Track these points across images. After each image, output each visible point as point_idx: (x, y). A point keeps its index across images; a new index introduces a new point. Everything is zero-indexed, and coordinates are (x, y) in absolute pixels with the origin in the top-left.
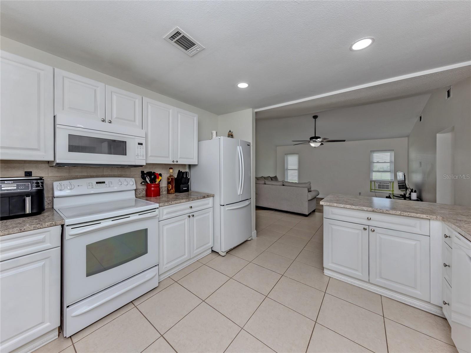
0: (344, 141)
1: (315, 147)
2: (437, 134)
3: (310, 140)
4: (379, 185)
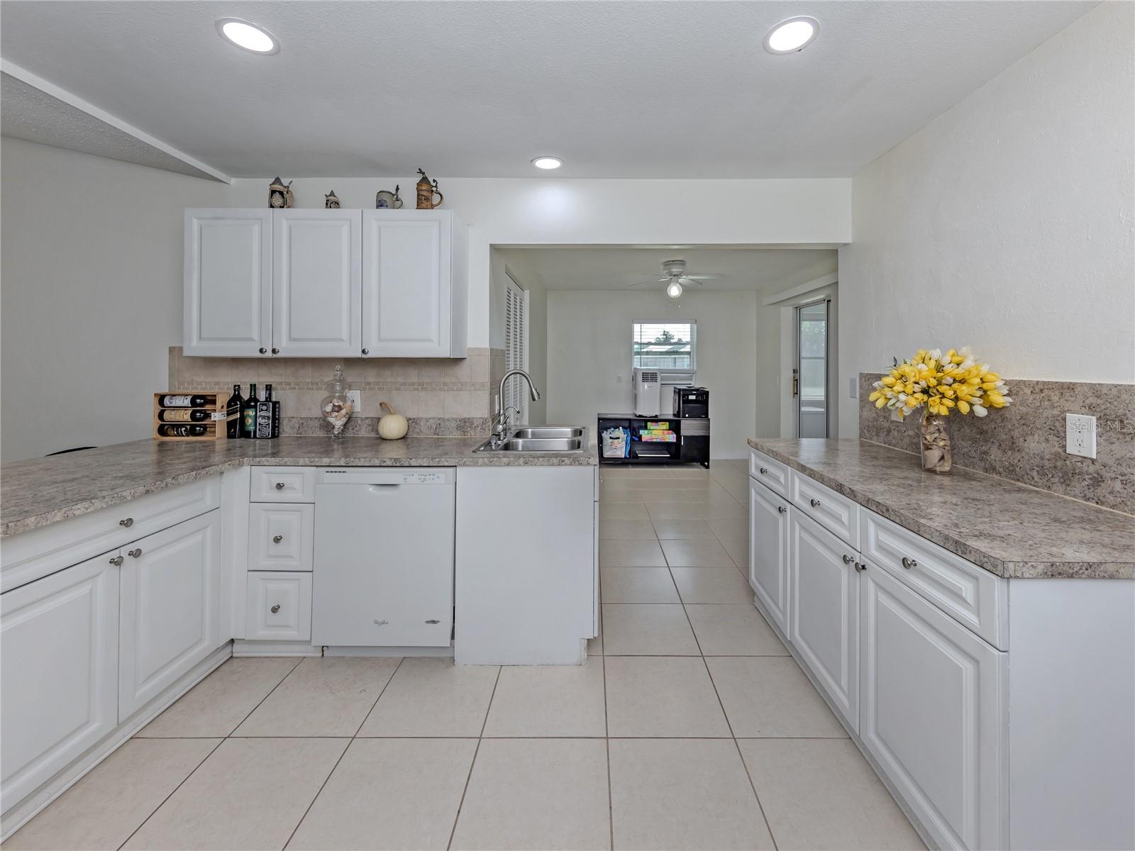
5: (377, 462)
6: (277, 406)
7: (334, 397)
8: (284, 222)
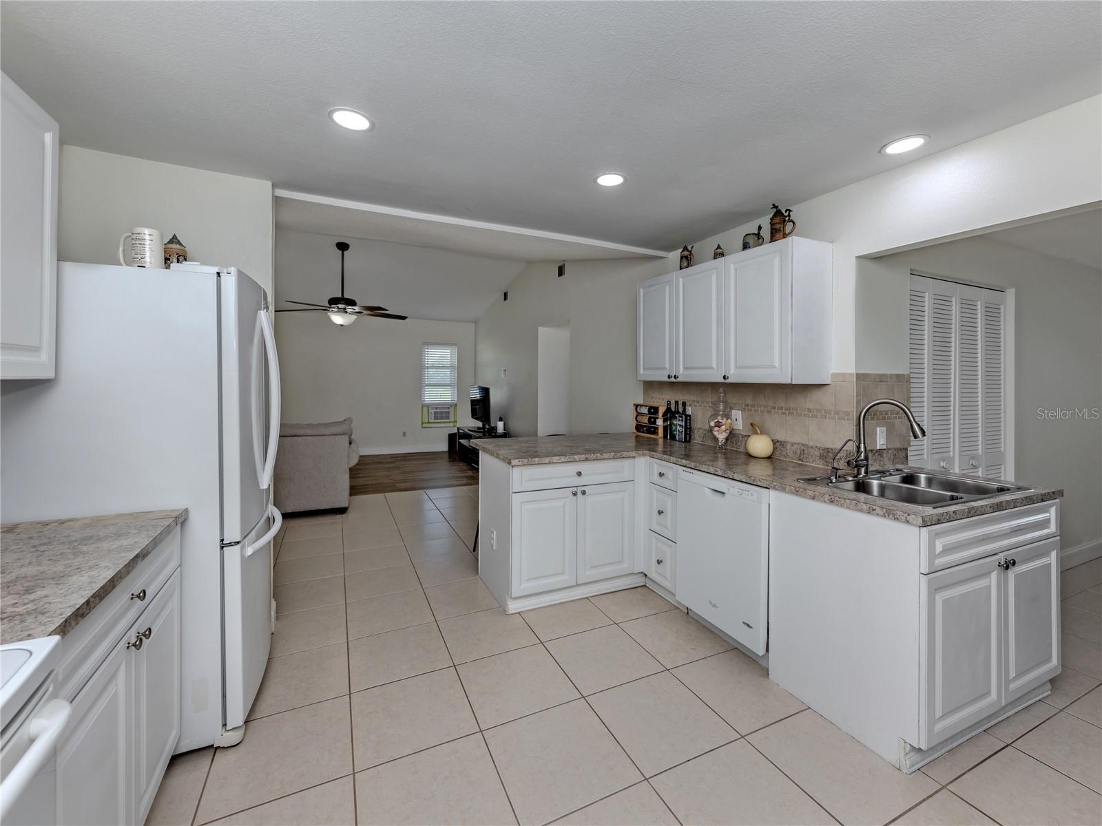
0: (404, 318)
1: (342, 325)
2: (539, 328)
3: (330, 305)
4: (435, 413)
5: (712, 470)
6: (688, 418)
7: (718, 415)
8: (681, 280)
